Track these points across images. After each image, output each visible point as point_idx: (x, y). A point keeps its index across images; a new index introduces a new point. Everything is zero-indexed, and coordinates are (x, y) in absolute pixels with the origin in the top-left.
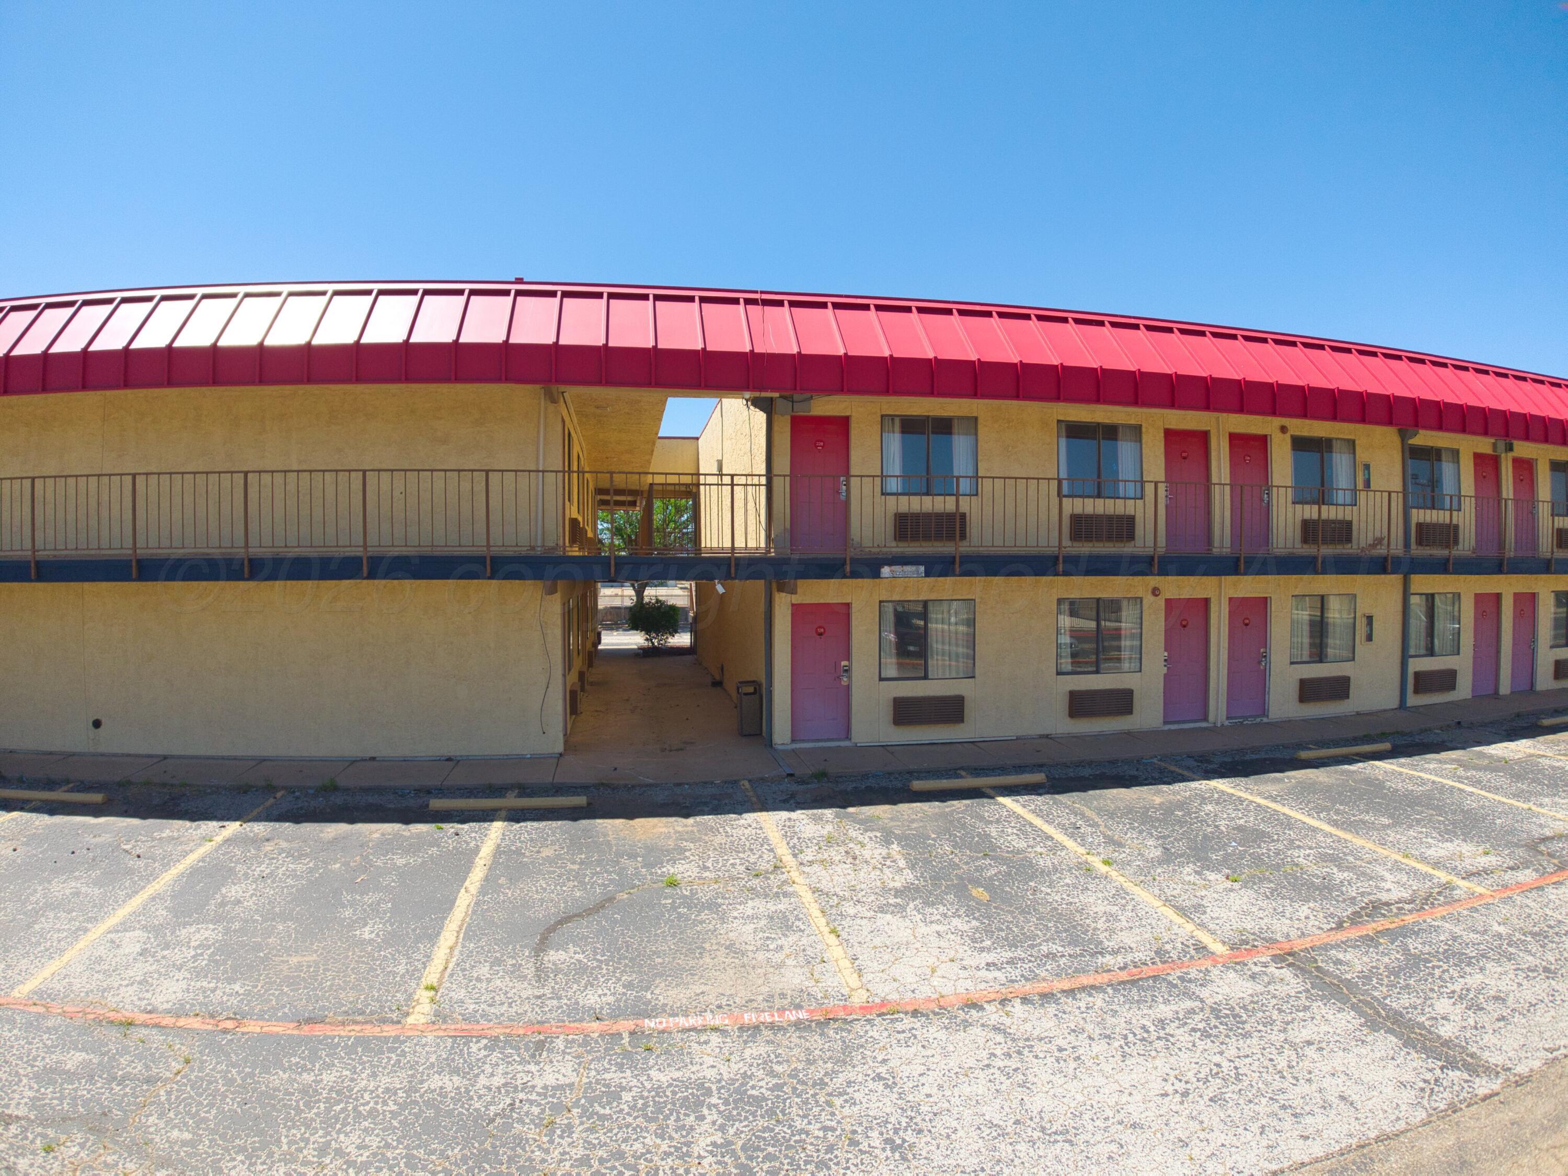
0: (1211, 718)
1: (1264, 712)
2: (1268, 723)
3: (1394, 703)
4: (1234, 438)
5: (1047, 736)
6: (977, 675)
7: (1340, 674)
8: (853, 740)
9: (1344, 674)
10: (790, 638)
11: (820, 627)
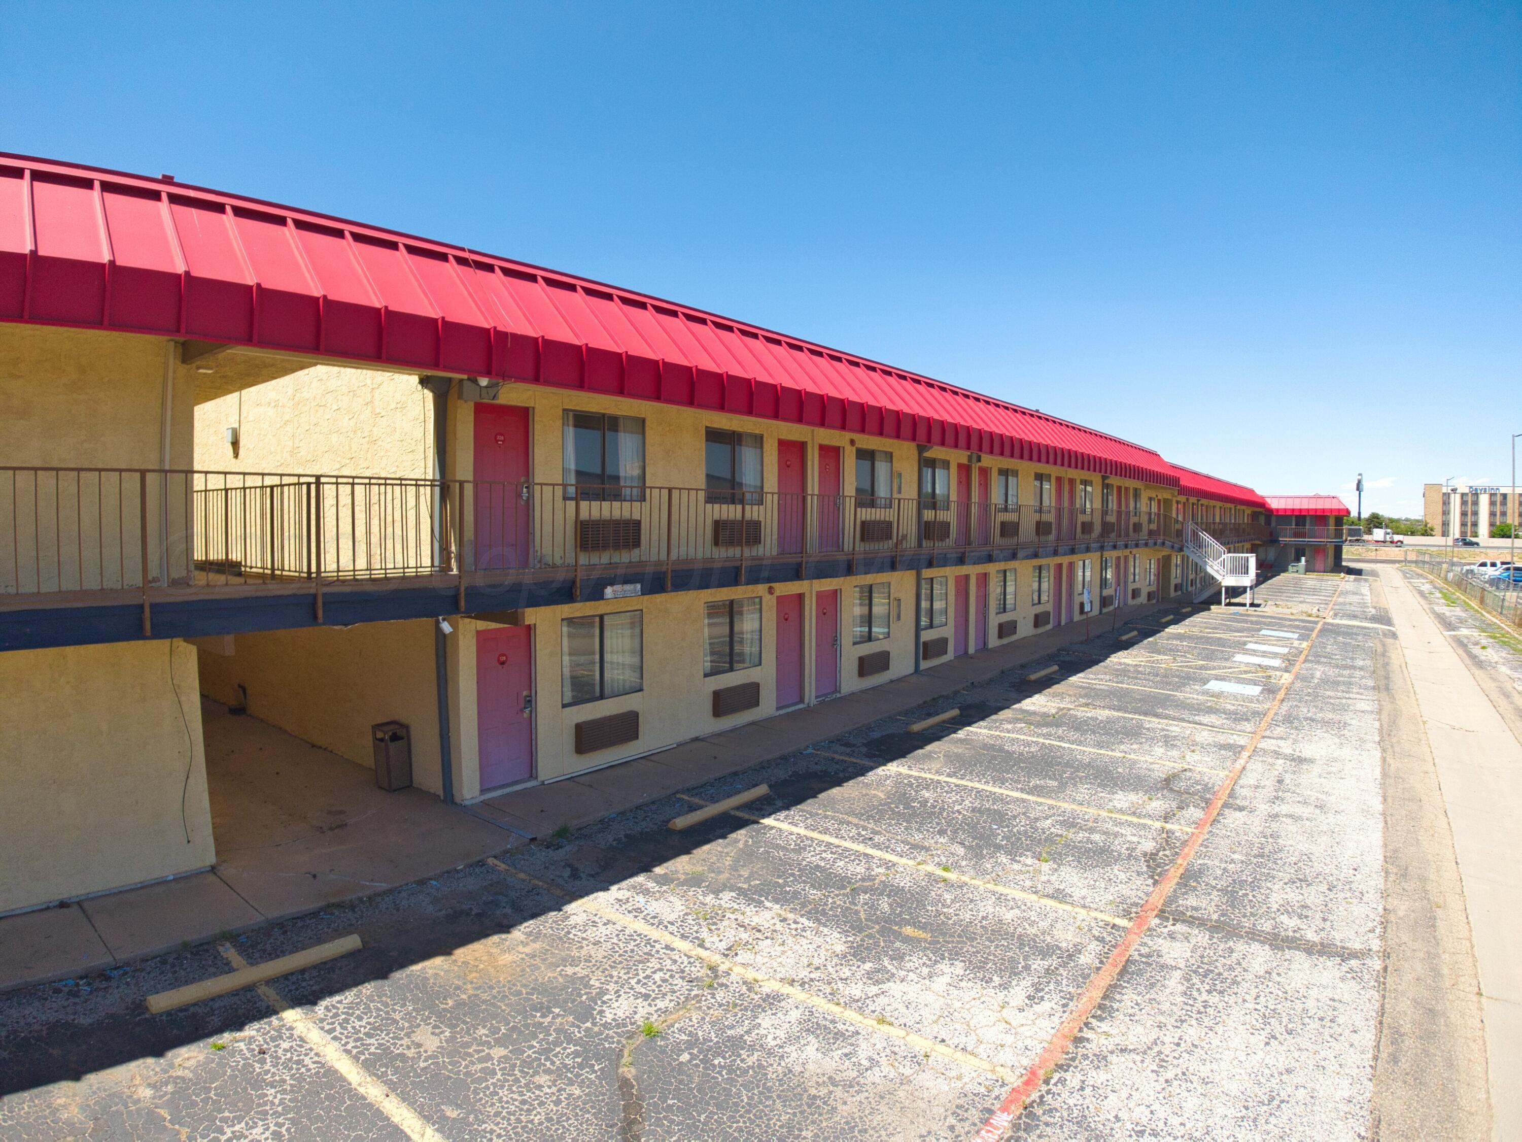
0: (806, 701)
1: (837, 690)
2: (841, 698)
3: (911, 670)
4: (822, 448)
5: (696, 739)
6: (645, 688)
7: (881, 649)
8: (540, 779)
9: (884, 649)
10: (475, 672)
11: (504, 655)
